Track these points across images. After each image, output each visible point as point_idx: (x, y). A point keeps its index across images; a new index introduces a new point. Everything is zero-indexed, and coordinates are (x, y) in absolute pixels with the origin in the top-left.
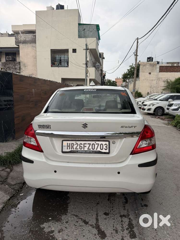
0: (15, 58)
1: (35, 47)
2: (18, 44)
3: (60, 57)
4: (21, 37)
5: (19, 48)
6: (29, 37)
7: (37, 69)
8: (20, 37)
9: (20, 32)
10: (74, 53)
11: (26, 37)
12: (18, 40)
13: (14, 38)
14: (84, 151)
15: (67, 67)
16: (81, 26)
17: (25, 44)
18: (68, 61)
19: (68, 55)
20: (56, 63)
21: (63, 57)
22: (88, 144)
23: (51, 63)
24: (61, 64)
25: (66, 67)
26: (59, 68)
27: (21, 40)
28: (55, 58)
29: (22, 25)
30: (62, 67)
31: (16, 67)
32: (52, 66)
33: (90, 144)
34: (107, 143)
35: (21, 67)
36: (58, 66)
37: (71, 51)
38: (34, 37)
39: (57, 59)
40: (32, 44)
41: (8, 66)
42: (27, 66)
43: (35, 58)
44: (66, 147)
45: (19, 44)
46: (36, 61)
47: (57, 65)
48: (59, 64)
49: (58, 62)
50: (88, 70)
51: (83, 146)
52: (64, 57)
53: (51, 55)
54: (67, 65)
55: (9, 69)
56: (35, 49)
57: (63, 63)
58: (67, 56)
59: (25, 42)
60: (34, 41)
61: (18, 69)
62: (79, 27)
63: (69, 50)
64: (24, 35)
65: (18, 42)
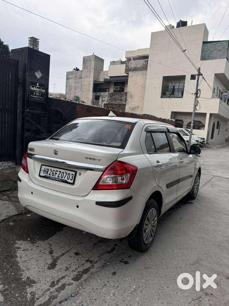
0: (123, 88)
1: (146, 75)
3: (174, 86)
4: (132, 64)
5: (127, 76)
6: (141, 62)
7: (144, 100)
8: (130, 64)
9: (132, 59)
10: (192, 80)
12: (128, 68)
13: (125, 65)
14: (54, 178)
15: (181, 97)
16: (206, 44)
17: (135, 72)
18: (184, 90)
19: (184, 83)
20: (167, 93)
21: (177, 85)
22: (59, 171)
23: (162, 93)
24: (173, 95)
25: (180, 97)
27: (131, 67)
28: (168, 87)
29: (136, 50)
30: (175, 98)
31: (122, 98)
32: (162, 97)
33: (60, 172)
34: (74, 173)
35: (127, 98)
36: (170, 97)
37: (188, 77)
38: (146, 63)
39: (170, 88)
40: (142, 71)
41: (114, 97)
42: (134, 97)
43: (144, 87)
44: (43, 172)
45: (129, 72)
46: (145, 91)
47: (169, 95)
48: (171, 95)
49: (170, 92)
50: (198, 101)
51: (54, 172)
52: (179, 86)
53: (163, 83)
54: (181, 96)
55: (115, 100)
56: (145, 77)
57: (176, 93)
58: (183, 84)
59: (135, 69)
60: (145, 68)
61: (124, 100)
62: (204, 46)
63: (186, 77)
64: (136, 62)
65: (128, 70)
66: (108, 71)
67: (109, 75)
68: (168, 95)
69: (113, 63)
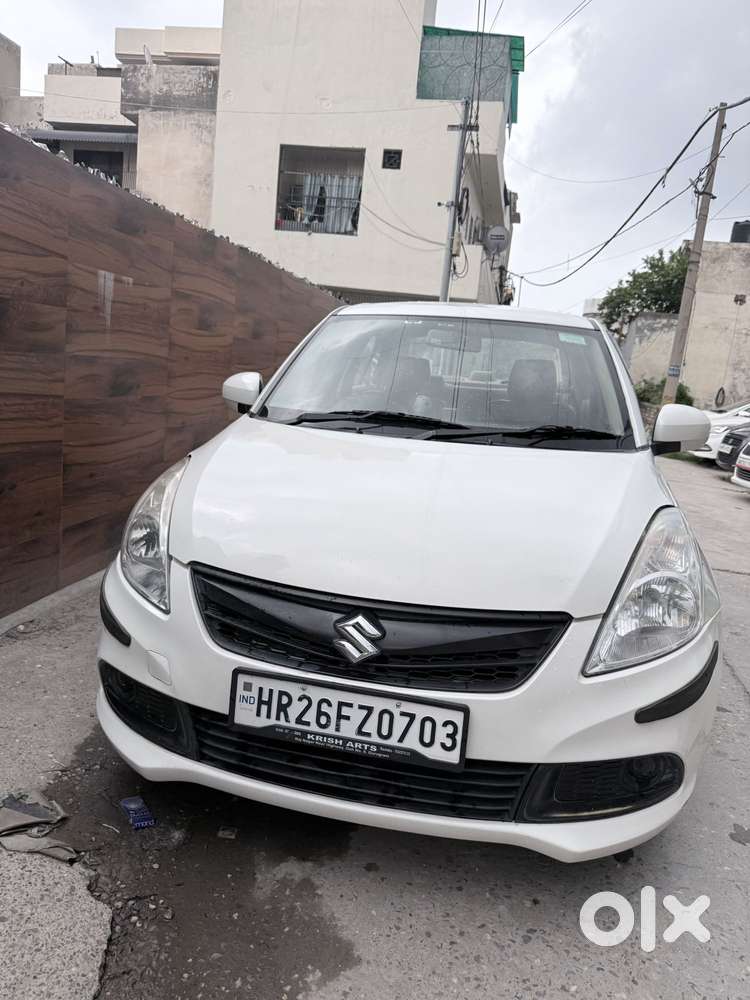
1: (211, 131)
2: (135, 112)
3: (322, 189)
4: (149, 78)
5: (134, 130)
6: (192, 76)
8: (143, 80)
9: (148, 60)
10: (389, 170)
11: (172, 77)
12: (136, 93)
13: (118, 81)
15: (351, 233)
16: (436, 39)
17: (166, 112)
18: (359, 205)
19: (360, 178)
20: (300, 212)
21: (334, 186)
23: (278, 210)
24: (321, 220)
25: (346, 233)
26: (313, 234)
27: (148, 92)
28: (298, 188)
30: (326, 232)
32: (278, 226)
36: (307, 228)
37: (374, 160)
38: (211, 83)
39: (307, 193)
40: (196, 115)
43: (206, 179)
45: (140, 111)
46: (210, 196)
47: (306, 221)
48: (312, 219)
49: (309, 208)
52: (341, 187)
53: (280, 172)
54: (350, 227)
56: (209, 141)
57: (330, 214)
58: (354, 182)
59: (165, 103)
60: (206, 101)
62: (428, 43)
63: (367, 154)
64: (165, 71)
65: (132, 103)
66: (43, 98)
67: (48, 117)
68: (302, 219)
69: (65, 68)
